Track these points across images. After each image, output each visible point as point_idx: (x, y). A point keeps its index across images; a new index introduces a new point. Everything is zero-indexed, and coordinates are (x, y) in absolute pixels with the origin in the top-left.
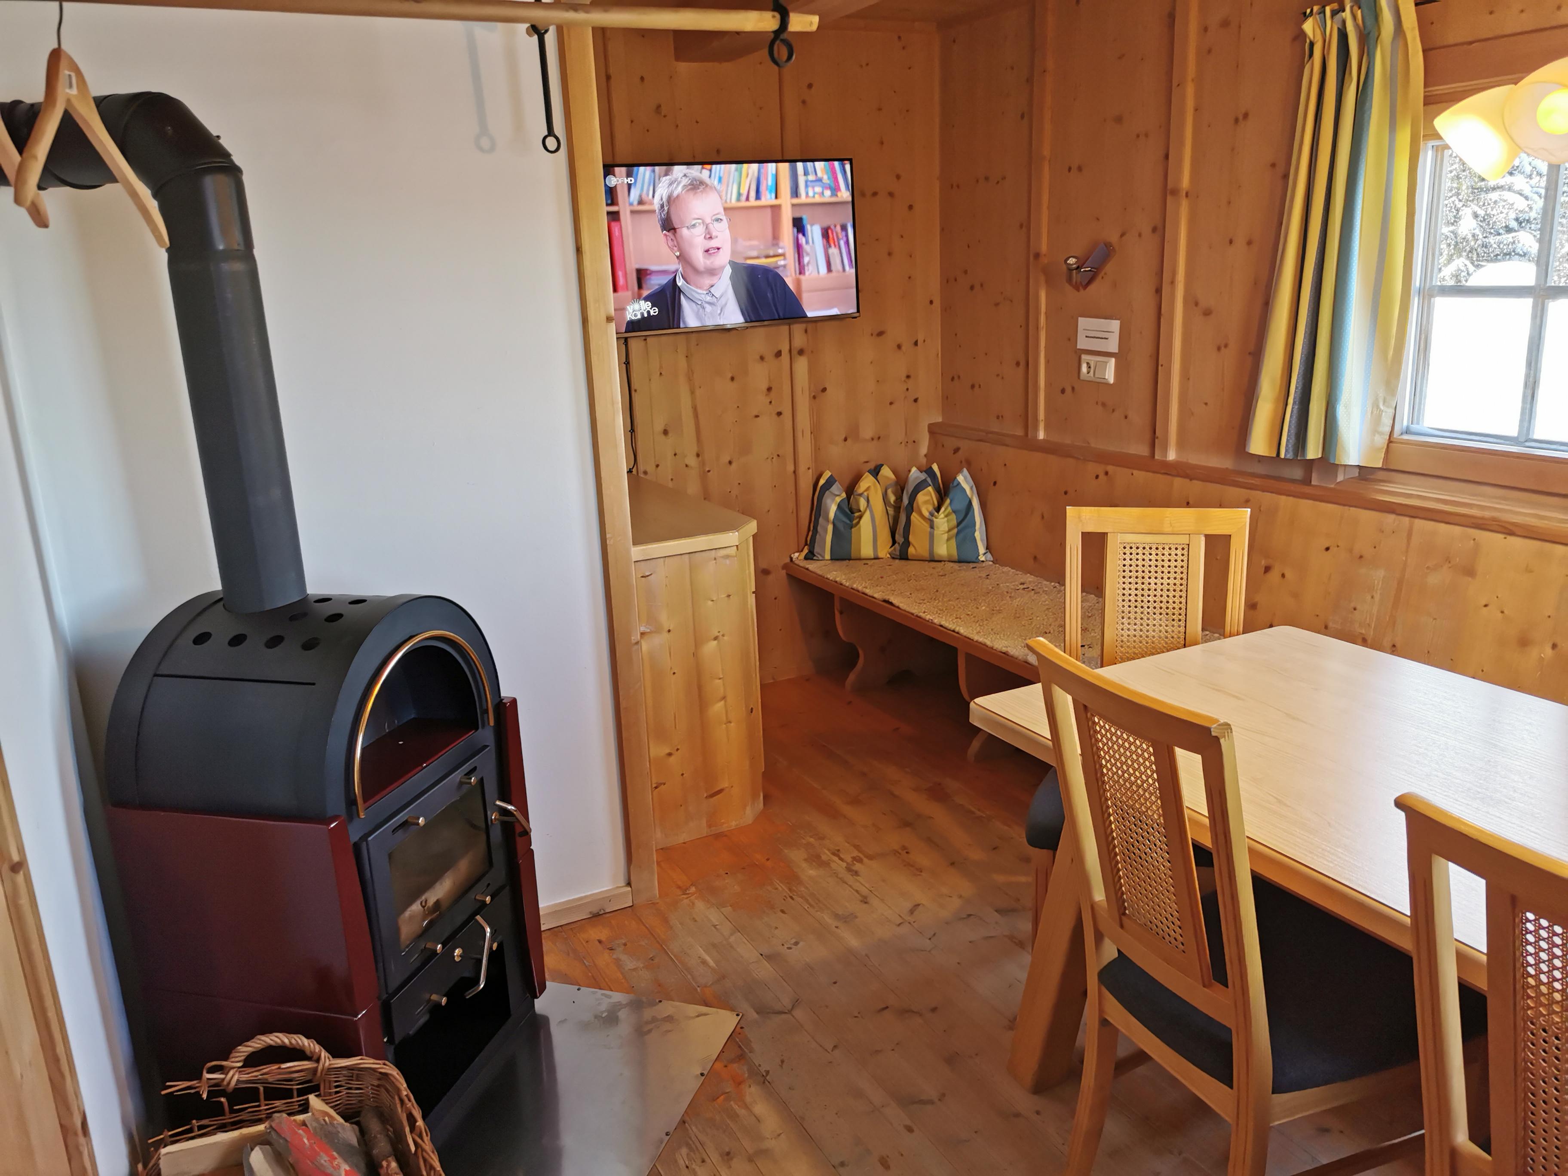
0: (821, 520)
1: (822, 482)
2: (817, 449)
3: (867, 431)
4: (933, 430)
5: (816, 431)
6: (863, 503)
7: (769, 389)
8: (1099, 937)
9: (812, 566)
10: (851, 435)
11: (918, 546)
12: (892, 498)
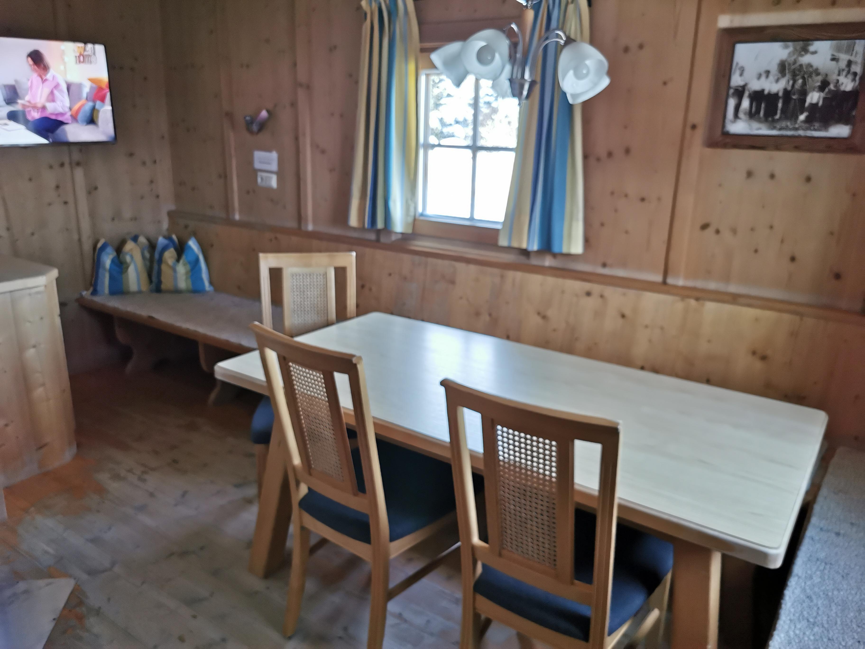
0: (101, 271)
1: (99, 245)
2: (94, 226)
3: (127, 213)
4: (170, 214)
5: (93, 215)
6: (128, 259)
7: (58, 187)
8: (298, 484)
9: (97, 299)
10: (117, 216)
11: (166, 283)
12: (147, 255)
